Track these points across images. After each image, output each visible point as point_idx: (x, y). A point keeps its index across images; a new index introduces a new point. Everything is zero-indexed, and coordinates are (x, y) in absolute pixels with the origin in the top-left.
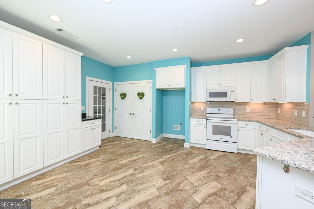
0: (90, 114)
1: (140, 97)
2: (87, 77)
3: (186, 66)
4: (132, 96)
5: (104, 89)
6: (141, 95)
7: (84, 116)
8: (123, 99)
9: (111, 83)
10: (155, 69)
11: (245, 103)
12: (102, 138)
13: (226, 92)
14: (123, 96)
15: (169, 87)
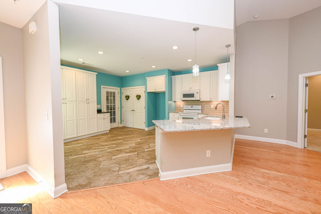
0: (104, 109)
1: (138, 98)
2: (101, 86)
3: (165, 75)
4: (133, 98)
5: (114, 93)
6: (139, 97)
7: (99, 111)
8: (127, 99)
9: (119, 88)
10: (146, 78)
11: (210, 102)
12: (111, 127)
13: (194, 94)
14: (128, 98)
15: (155, 91)
